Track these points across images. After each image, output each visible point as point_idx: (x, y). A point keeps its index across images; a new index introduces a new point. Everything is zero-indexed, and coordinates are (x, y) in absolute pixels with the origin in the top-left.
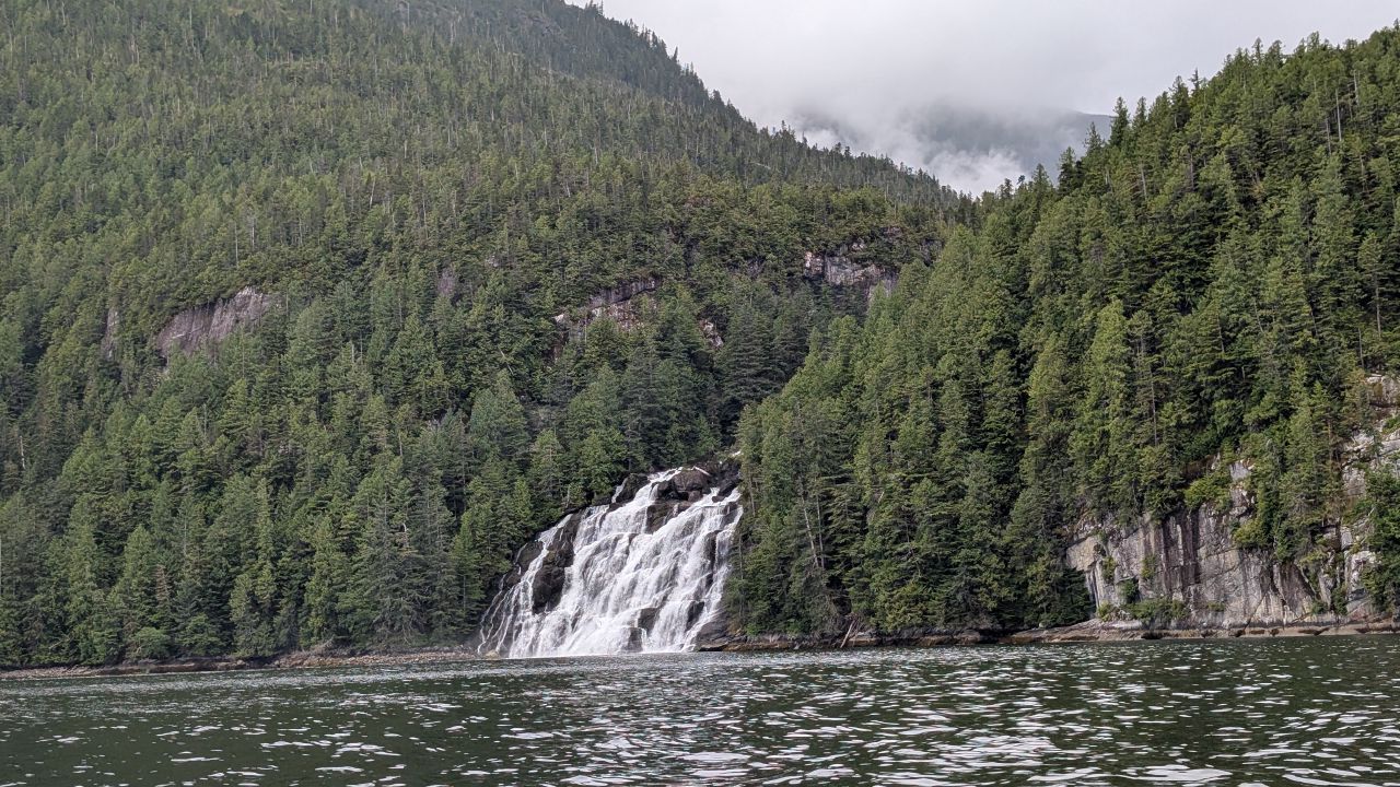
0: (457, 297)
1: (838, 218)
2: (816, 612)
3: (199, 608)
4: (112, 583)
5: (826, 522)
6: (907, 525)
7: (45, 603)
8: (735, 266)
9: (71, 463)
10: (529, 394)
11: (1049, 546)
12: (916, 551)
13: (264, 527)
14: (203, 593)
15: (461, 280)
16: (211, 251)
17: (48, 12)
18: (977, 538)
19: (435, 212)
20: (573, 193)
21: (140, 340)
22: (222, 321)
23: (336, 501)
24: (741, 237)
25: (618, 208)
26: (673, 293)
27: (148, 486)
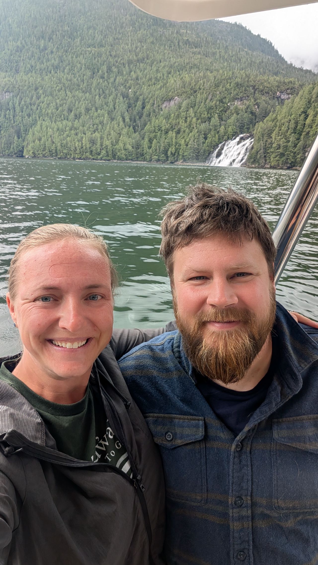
0: (211, 99)
1: (285, 85)
2: (261, 162)
3: (163, 153)
4: (151, 148)
5: (265, 146)
6: (279, 147)
7: (140, 151)
8: (263, 94)
9: (146, 128)
10: (221, 119)
11: (302, 152)
12: (279, 152)
13: (174, 140)
14: (164, 151)
15: (212, 96)
16: (171, 89)
17: (152, 39)
18: (290, 150)
19: (210, 82)
20: (235, 79)
21: (159, 106)
22: (172, 103)
23: (186, 137)
24: (265, 88)
25: (243, 82)
26: (250, 100)
27: (157, 132)
